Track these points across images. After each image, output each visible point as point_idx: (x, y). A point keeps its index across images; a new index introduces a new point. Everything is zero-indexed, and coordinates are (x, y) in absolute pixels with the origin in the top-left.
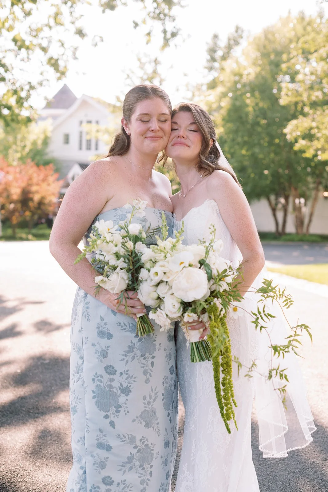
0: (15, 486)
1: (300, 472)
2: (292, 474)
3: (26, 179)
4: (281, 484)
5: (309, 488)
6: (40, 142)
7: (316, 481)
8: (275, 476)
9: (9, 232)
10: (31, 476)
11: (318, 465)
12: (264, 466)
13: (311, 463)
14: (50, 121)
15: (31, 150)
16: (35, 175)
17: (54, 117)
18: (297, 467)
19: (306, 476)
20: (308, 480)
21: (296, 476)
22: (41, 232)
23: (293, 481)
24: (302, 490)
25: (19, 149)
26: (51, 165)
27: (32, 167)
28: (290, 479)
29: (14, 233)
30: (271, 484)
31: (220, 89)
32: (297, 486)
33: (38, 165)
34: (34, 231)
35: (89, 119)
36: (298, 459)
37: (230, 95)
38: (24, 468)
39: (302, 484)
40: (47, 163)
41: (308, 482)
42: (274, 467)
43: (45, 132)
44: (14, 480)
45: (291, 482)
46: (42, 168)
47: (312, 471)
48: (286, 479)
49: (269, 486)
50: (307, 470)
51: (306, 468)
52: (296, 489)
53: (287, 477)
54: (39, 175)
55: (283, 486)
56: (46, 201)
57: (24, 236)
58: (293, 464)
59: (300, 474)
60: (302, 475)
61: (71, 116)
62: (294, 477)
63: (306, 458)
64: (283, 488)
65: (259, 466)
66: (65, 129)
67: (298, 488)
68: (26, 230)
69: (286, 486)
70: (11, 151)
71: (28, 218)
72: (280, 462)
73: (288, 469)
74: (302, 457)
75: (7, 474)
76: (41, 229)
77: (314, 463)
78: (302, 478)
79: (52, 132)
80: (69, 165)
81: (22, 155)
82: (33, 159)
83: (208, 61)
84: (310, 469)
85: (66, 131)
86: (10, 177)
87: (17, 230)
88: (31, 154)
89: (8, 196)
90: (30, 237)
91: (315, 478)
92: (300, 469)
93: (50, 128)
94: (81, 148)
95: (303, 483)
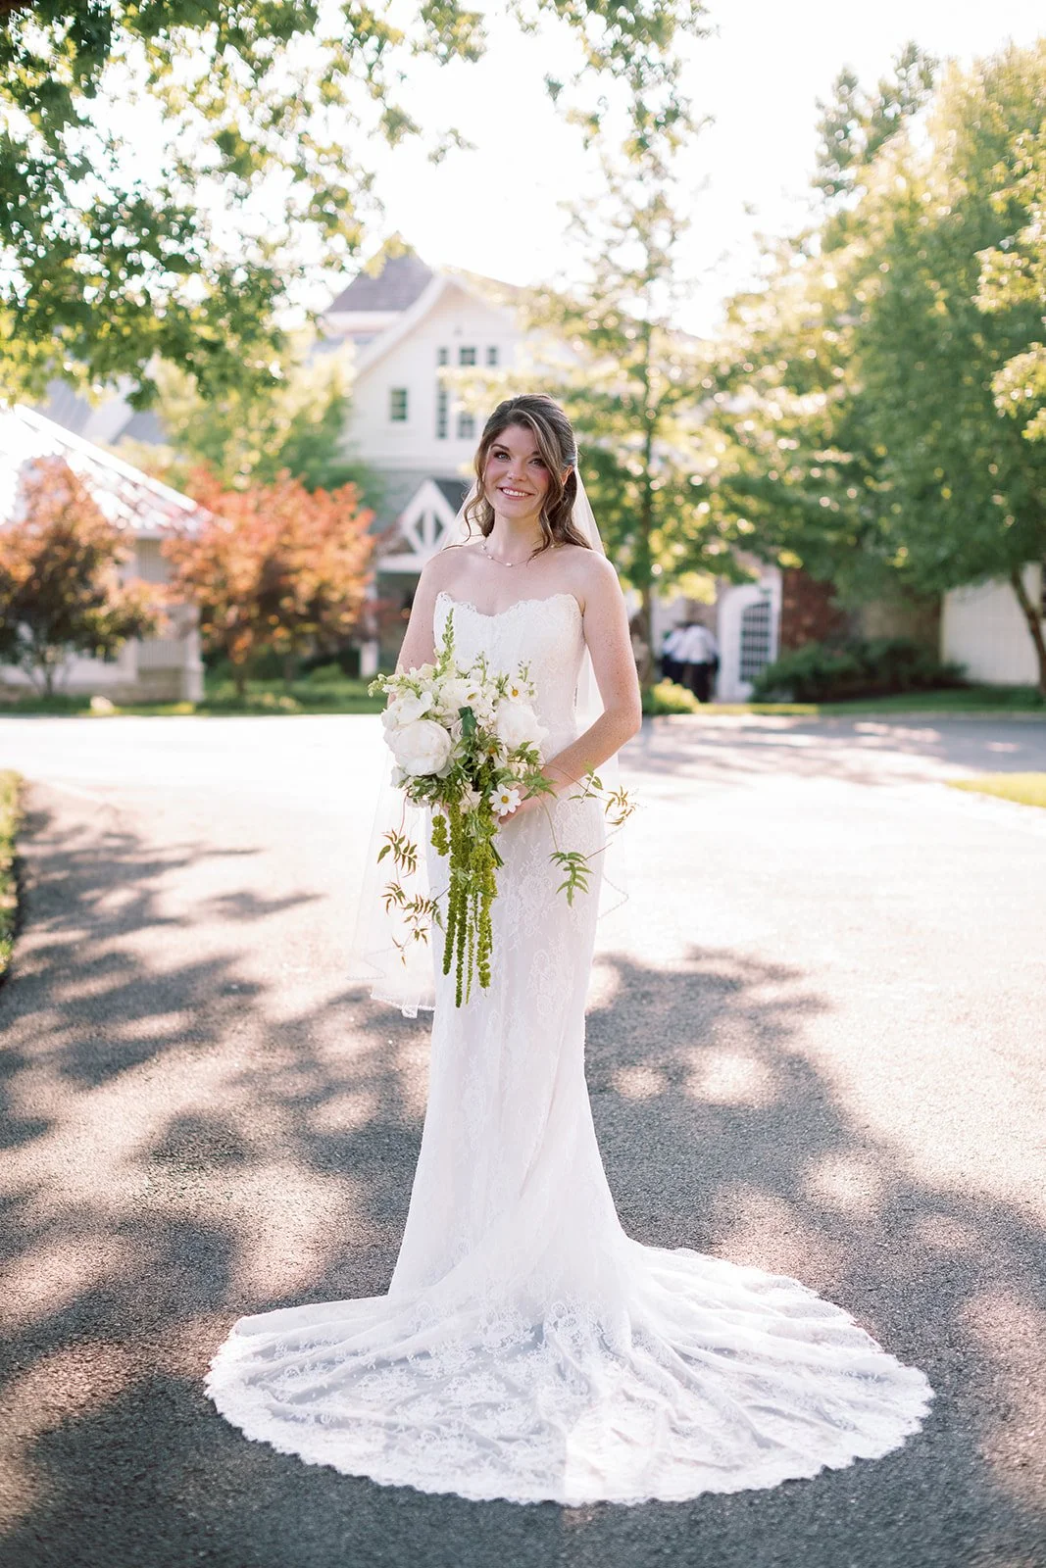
3: (272, 529)
6: (317, 415)
9: (227, 690)
10: (251, 1147)
14: (349, 350)
15: (289, 442)
16: (302, 518)
17: (362, 338)
22: (322, 689)
25: (255, 437)
26: (350, 487)
27: (293, 493)
29: (241, 690)
31: (856, 249)
33: (310, 488)
34: (301, 687)
35: (467, 341)
37: (885, 267)
38: (237, 1137)
40: (338, 481)
43: (332, 384)
46: (321, 494)
54: (313, 518)
56: (334, 596)
57: (268, 699)
61: (411, 334)
66: (396, 375)
68: (279, 684)
70: (230, 446)
71: (281, 648)
76: (322, 680)
79: (356, 383)
80: (404, 484)
81: (264, 455)
82: (296, 469)
83: (824, 162)
85: (400, 382)
86: (228, 525)
87: (251, 686)
88: (293, 453)
89: (223, 584)
90: (287, 702)
93: (348, 374)
94: (442, 435)
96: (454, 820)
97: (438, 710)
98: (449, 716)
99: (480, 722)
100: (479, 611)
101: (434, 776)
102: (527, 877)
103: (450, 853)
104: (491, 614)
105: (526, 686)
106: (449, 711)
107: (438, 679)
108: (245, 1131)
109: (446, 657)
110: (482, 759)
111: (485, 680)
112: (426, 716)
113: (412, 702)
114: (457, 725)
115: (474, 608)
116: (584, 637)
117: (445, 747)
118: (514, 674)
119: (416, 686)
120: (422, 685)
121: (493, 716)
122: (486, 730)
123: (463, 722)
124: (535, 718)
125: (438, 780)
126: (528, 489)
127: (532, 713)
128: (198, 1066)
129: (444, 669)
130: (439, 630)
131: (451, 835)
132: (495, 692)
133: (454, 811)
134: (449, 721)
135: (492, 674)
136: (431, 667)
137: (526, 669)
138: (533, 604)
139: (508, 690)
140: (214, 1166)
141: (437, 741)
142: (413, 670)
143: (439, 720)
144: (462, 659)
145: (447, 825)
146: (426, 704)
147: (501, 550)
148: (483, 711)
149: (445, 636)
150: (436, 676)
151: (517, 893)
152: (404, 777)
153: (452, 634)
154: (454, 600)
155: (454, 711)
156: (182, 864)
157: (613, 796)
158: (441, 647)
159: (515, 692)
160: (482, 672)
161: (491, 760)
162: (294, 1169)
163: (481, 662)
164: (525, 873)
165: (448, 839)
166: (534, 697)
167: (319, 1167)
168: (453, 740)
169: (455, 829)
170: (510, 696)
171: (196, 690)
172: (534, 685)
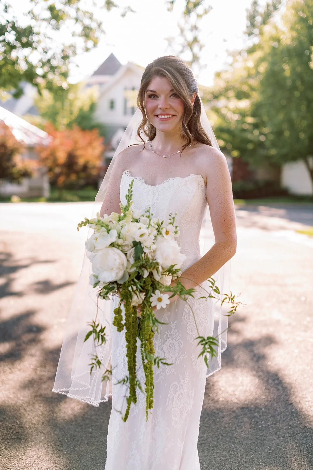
0: (8, 443)
1: (289, 436)
2: (281, 438)
4: (269, 449)
5: (296, 453)
7: (305, 446)
8: (264, 440)
9: (56, 194)
10: (26, 433)
11: (309, 430)
12: (254, 429)
13: (303, 428)
16: (80, 140)
18: (288, 431)
19: (296, 441)
20: (297, 445)
21: (285, 441)
23: (281, 446)
24: (289, 455)
25: (67, 114)
28: (278, 444)
29: (61, 195)
30: (258, 449)
32: (284, 451)
34: (80, 193)
35: (133, 85)
36: (290, 424)
38: (20, 425)
39: (290, 449)
41: (296, 447)
42: (265, 431)
44: (9, 437)
45: (279, 446)
47: (302, 436)
48: (275, 444)
49: (256, 450)
50: (298, 435)
51: (297, 432)
52: (283, 454)
53: (275, 441)
54: (84, 139)
55: (270, 451)
57: (70, 198)
58: (284, 428)
59: (290, 439)
60: (292, 440)
62: (283, 441)
63: (299, 422)
64: (270, 452)
65: (250, 430)
66: (111, 95)
67: (285, 453)
69: (273, 451)
71: (74, 182)
72: (272, 426)
73: (278, 433)
74: (294, 421)
75: (3, 431)
77: (305, 428)
78: (290, 443)
79: (99, 98)
84: (301, 434)
85: (112, 98)
86: (58, 142)
91: (304, 443)
92: (290, 434)
93: (96, 95)
94: (125, 113)
95: (291, 447)
96: (127, 310)
97: (120, 242)
98: (127, 245)
99: (145, 250)
100: (146, 183)
101: (116, 282)
102: (168, 340)
103: (125, 331)
104: (153, 185)
105: (174, 229)
106: (127, 243)
107: (121, 222)
108: (24, 421)
109: (126, 209)
110: (146, 274)
111: (150, 225)
112: (112, 245)
113: (103, 236)
114: (131, 251)
115: (143, 181)
116: (206, 199)
117: (123, 265)
118: (167, 221)
119: (107, 226)
120: (111, 225)
121: (154, 247)
122: (150, 256)
123: (135, 250)
124: (179, 249)
125: (118, 284)
126: (173, 113)
127: (177, 246)
128: (11, 376)
129: (125, 216)
130: (124, 192)
131: (125, 320)
132: (155, 232)
133: (127, 305)
134: (126, 249)
135: (154, 221)
136: (117, 215)
137: (174, 218)
138: (178, 180)
139: (163, 231)
140: (6, 448)
141: (118, 261)
142: (106, 216)
143: (120, 248)
144: (136, 211)
145: (123, 314)
146: (113, 237)
147: (160, 148)
148: (147, 243)
149: (127, 196)
150: (119, 220)
151: (162, 349)
152: (97, 281)
153: (131, 195)
154: (132, 176)
155: (130, 242)
156: (26, 266)
157: (226, 296)
158: (124, 202)
159: (167, 233)
160: (148, 220)
161: (151, 274)
162: (44, 451)
163: (148, 214)
164: (167, 338)
165: (123, 322)
166: (177, 235)
167: (56, 449)
168: (128, 261)
169: (128, 316)
170: (164, 235)
171: (47, 193)
172: (178, 228)
